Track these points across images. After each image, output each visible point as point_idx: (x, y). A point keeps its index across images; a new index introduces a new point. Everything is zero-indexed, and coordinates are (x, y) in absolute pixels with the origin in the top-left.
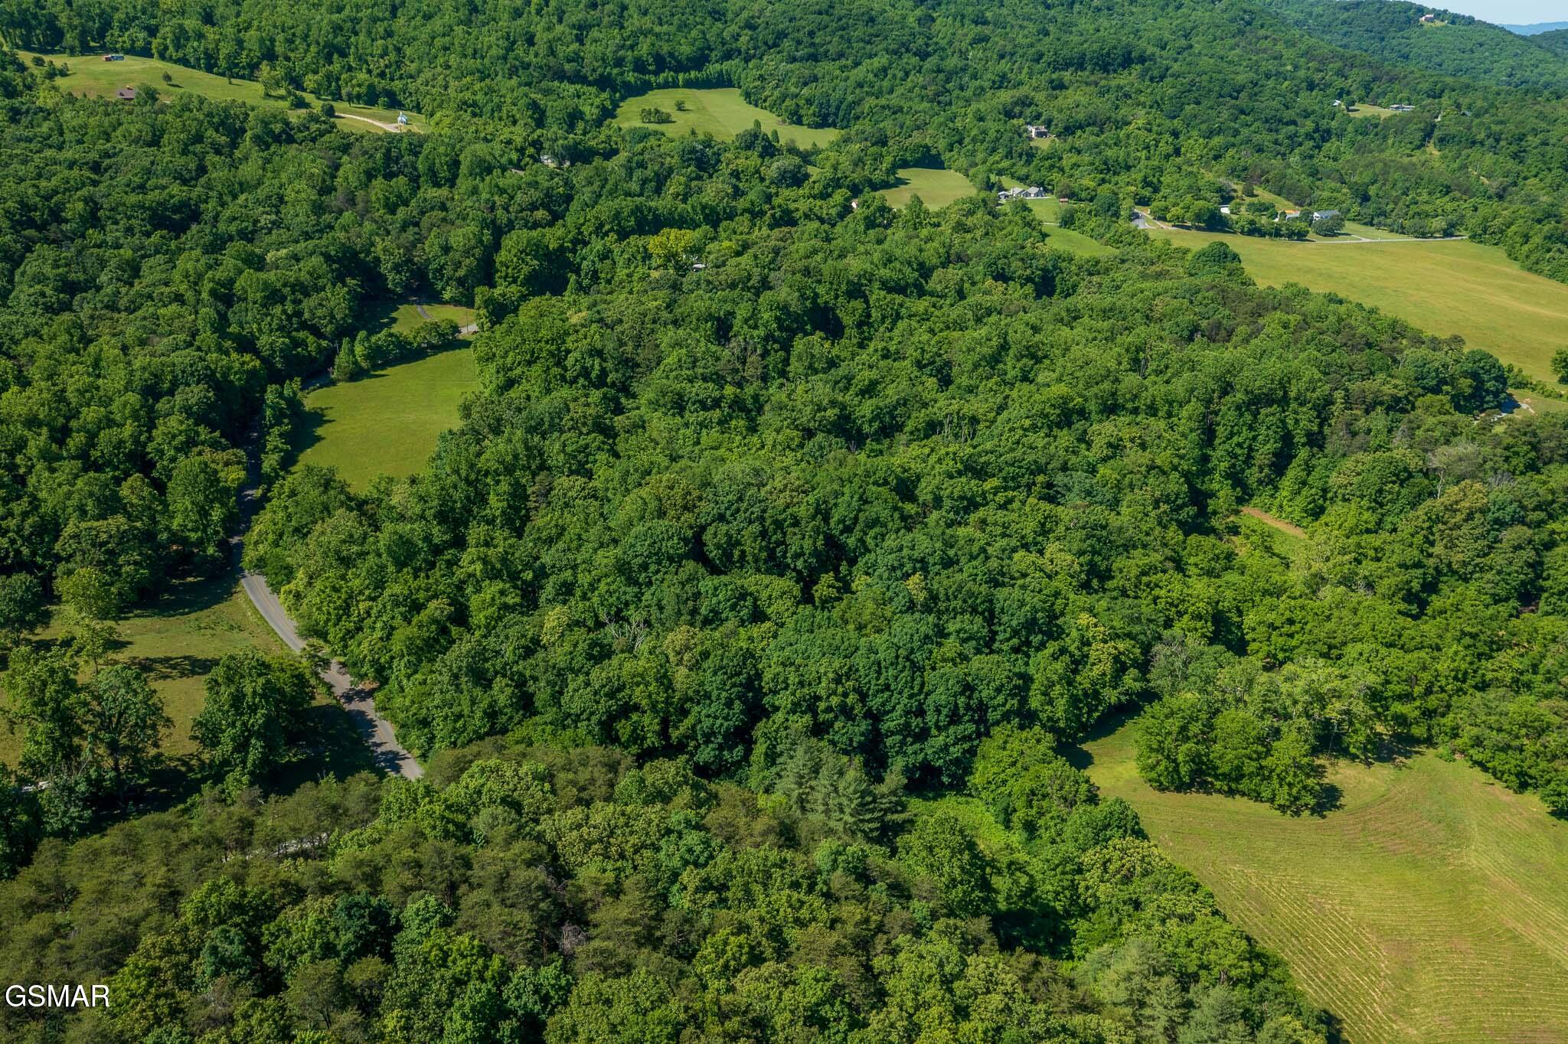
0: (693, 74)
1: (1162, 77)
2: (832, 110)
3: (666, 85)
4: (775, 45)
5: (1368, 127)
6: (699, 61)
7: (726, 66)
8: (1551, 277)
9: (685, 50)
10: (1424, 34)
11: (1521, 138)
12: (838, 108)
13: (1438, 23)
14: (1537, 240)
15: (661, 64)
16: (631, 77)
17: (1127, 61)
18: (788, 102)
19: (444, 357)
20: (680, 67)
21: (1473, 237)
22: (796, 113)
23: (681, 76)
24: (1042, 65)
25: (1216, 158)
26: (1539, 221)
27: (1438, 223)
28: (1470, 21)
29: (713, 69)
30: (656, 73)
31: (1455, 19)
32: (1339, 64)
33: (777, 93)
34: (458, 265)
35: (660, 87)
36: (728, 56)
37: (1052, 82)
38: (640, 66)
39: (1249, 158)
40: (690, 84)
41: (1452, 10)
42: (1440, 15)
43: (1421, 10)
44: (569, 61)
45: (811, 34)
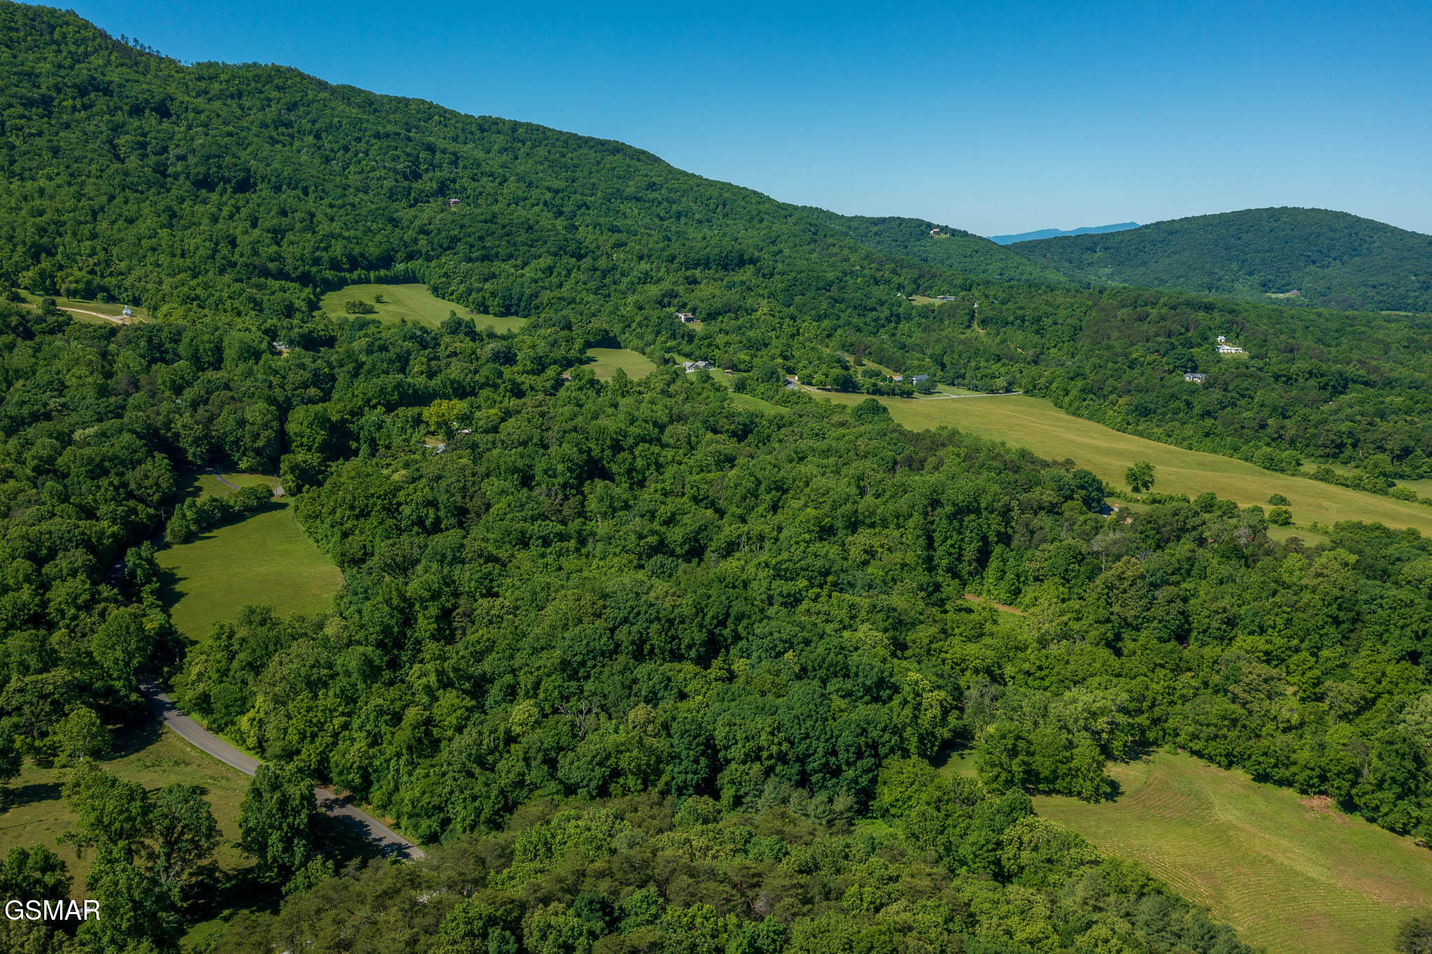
0: (383, 272)
1: (772, 275)
2: (515, 301)
3: (359, 281)
4: (449, 248)
5: (926, 312)
6: (386, 260)
7: (410, 265)
8: (1089, 419)
9: (373, 251)
10: (936, 243)
11: (1039, 320)
12: (520, 300)
13: (943, 236)
14: (1074, 392)
15: (354, 263)
16: (329, 274)
17: (741, 263)
18: (474, 295)
19: (262, 517)
20: (371, 266)
21: (1026, 392)
22: (483, 304)
23: (372, 275)
24: (676, 265)
25: (829, 336)
26: (1072, 379)
27: (1001, 382)
28: (965, 234)
29: (400, 267)
30: (350, 271)
31: (954, 232)
32: (892, 265)
33: (462, 288)
34: (256, 437)
35: (354, 282)
36: (410, 257)
37: (687, 278)
38: (335, 265)
39: (854, 338)
40: (380, 281)
41: (951, 226)
42: (944, 229)
43: (930, 226)
44: (272, 261)
45: (481, 238)
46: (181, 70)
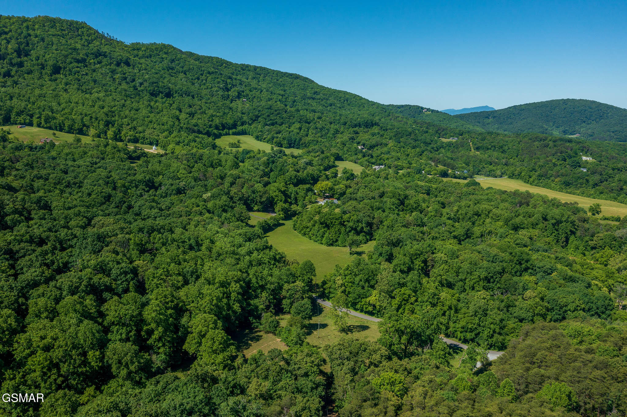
0: (234, 130)
2: (293, 142)
3: (227, 134)
4: (255, 120)
5: (450, 145)
6: (234, 126)
7: (244, 127)
9: (231, 122)
10: (427, 115)
11: (502, 147)
12: (295, 141)
13: (428, 112)
15: (224, 127)
16: (215, 131)
18: (275, 140)
20: (229, 129)
21: (509, 177)
22: (280, 143)
23: (231, 131)
24: (347, 126)
25: (421, 155)
26: (531, 171)
27: (498, 173)
28: (437, 112)
29: (240, 128)
30: (223, 130)
31: (433, 111)
32: (426, 125)
33: (269, 137)
35: (224, 135)
36: (243, 124)
37: (354, 131)
38: (217, 128)
39: (431, 155)
40: (234, 134)
41: (432, 108)
42: (428, 110)
43: (422, 108)
44: (195, 126)
45: (268, 116)
46: (126, 46)
